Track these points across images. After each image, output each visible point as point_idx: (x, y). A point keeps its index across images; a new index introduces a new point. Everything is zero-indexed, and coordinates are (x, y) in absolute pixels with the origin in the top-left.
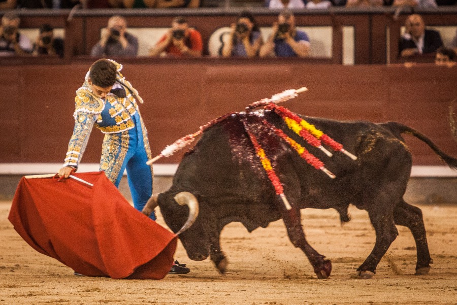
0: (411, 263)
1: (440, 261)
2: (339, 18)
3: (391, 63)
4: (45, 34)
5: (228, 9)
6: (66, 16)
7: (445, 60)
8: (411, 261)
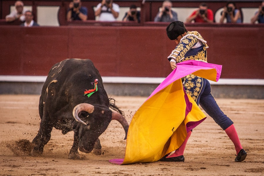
4: (133, 10)
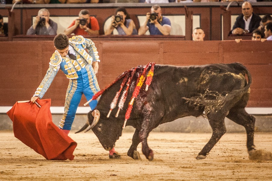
0: (238, 171)
1: (257, 170)
2: (190, 10)
3: (224, 40)
5: (117, 4)
6: (10, 9)
7: (258, 38)
8: (238, 170)
